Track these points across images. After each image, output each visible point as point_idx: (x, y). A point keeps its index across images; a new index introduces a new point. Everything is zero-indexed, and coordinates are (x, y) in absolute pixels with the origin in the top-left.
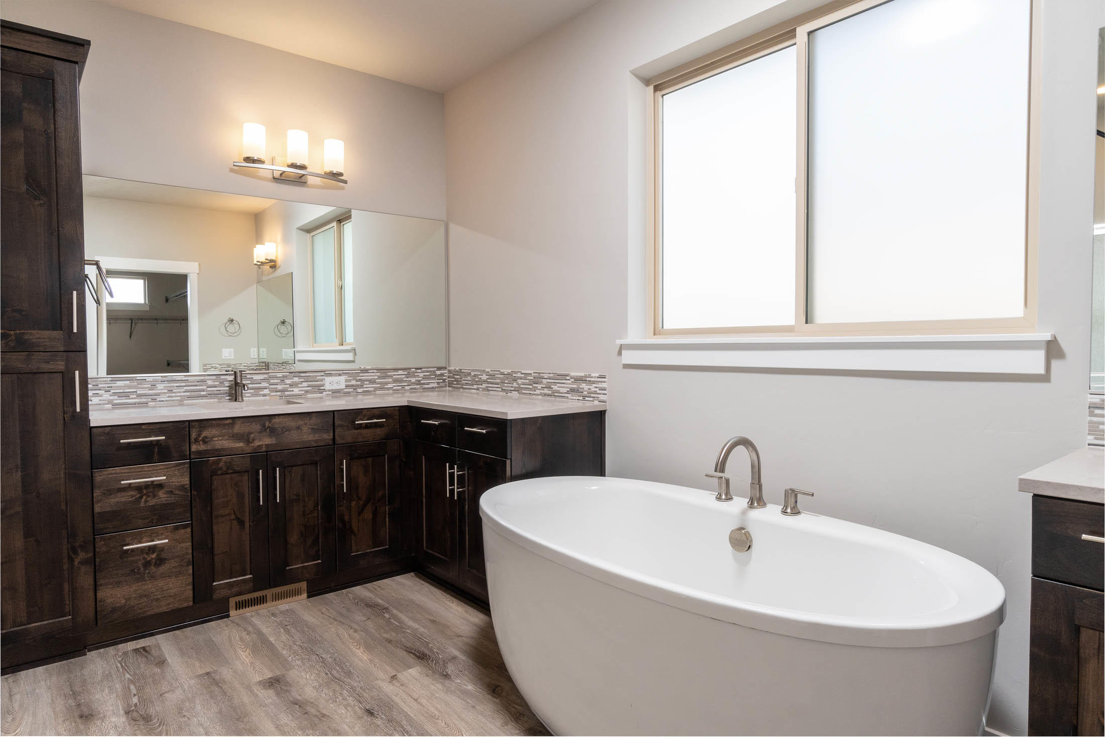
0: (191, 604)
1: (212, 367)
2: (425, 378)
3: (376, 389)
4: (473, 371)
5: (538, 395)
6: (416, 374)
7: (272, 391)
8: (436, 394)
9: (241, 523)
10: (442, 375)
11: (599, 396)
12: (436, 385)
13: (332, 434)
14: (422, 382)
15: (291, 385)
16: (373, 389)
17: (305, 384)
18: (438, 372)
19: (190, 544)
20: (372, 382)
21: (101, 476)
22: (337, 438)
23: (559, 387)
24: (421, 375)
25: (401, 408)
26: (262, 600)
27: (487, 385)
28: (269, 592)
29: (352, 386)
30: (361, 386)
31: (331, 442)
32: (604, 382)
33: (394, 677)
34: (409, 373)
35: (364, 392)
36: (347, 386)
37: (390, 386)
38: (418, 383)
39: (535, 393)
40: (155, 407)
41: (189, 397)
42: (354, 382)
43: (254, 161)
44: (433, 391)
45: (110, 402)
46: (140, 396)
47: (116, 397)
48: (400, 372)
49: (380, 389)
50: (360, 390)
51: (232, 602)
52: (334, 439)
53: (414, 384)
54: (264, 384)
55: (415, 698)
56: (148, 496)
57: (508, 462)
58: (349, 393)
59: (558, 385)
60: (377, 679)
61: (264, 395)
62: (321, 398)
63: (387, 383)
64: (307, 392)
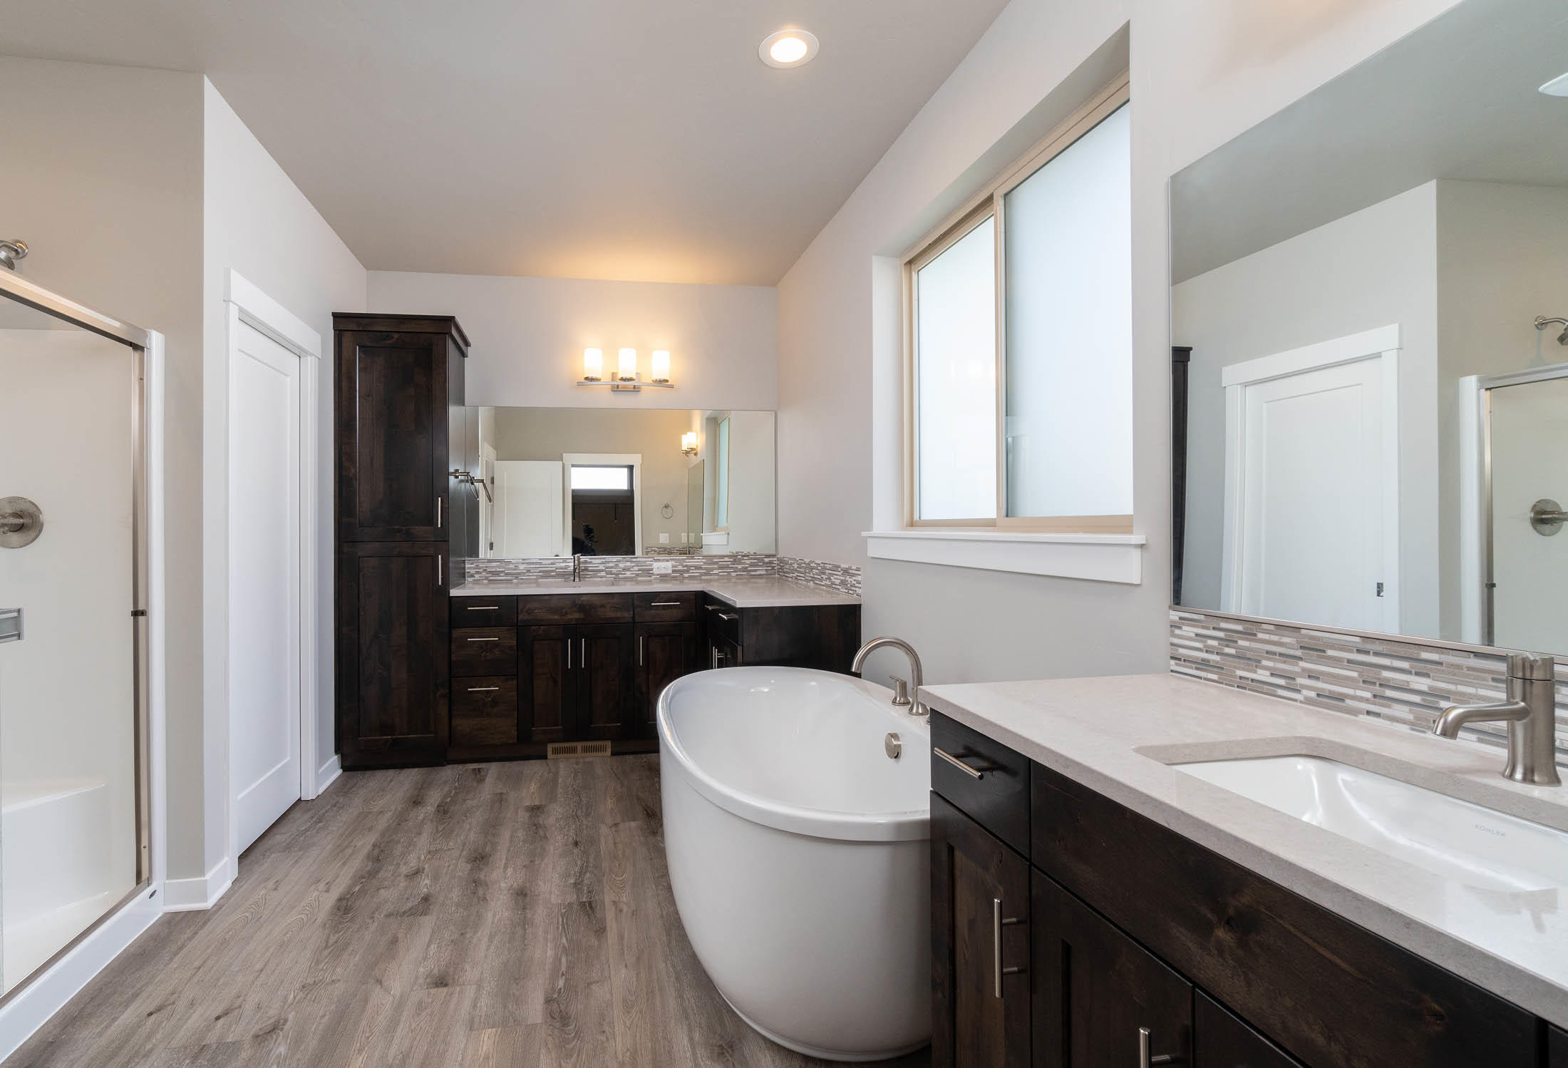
0: (516, 741)
1: (652, 550)
2: (751, 565)
3: (702, 574)
4: (791, 559)
5: (823, 585)
6: (743, 561)
7: (607, 574)
8: (764, 580)
9: (555, 682)
10: (771, 562)
11: (857, 589)
12: (764, 572)
13: (632, 613)
14: (749, 569)
15: (624, 570)
16: (698, 574)
17: (636, 568)
18: (767, 560)
19: (516, 693)
20: (697, 568)
21: (456, 633)
22: (636, 617)
23: (835, 579)
24: (748, 562)
25: (696, 593)
26: (574, 750)
27: (799, 574)
28: (579, 745)
29: (679, 571)
30: (687, 571)
31: (631, 620)
32: (859, 575)
33: (616, 825)
34: (735, 560)
35: (690, 577)
36: (674, 571)
37: (715, 572)
38: (745, 569)
39: (822, 583)
40: (517, 584)
41: (542, 577)
42: (680, 568)
43: (592, 379)
44: (761, 578)
45: (487, 578)
46: (507, 574)
47: (490, 575)
48: (726, 559)
49: (705, 574)
50: (686, 575)
51: (550, 747)
52: (633, 617)
53: (740, 570)
54: (601, 567)
55: (616, 841)
56: (487, 652)
57: (739, 649)
58: (677, 577)
59: (835, 576)
60: (603, 823)
61: (601, 577)
62: (650, 581)
63: (712, 569)
64: (637, 575)
